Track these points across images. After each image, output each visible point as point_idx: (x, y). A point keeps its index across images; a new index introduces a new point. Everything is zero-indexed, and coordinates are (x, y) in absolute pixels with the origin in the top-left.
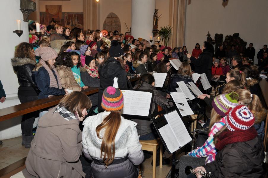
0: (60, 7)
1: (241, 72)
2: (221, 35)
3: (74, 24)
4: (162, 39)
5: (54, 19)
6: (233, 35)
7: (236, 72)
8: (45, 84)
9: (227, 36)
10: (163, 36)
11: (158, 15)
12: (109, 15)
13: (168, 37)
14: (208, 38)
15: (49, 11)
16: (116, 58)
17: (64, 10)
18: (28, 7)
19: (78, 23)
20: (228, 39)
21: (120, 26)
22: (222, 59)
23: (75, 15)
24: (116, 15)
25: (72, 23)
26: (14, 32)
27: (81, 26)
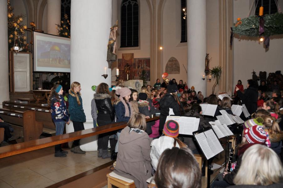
0: (133, 54)
1: (275, 103)
2: (265, 73)
3: (143, 67)
4: (214, 77)
5: (128, 63)
6: (276, 72)
7: (271, 102)
8: (121, 114)
9: (270, 73)
10: (215, 75)
11: (209, 58)
12: (170, 59)
13: (219, 75)
14: (253, 76)
15: (125, 58)
16: (171, 94)
17: (135, 57)
18: (112, 58)
19: (146, 66)
20: (271, 76)
21: (179, 67)
22: (264, 94)
23: (144, 60)
24: (176, 59)
25: (142, 66)
26: (102, 76)
27: (148, 68)
